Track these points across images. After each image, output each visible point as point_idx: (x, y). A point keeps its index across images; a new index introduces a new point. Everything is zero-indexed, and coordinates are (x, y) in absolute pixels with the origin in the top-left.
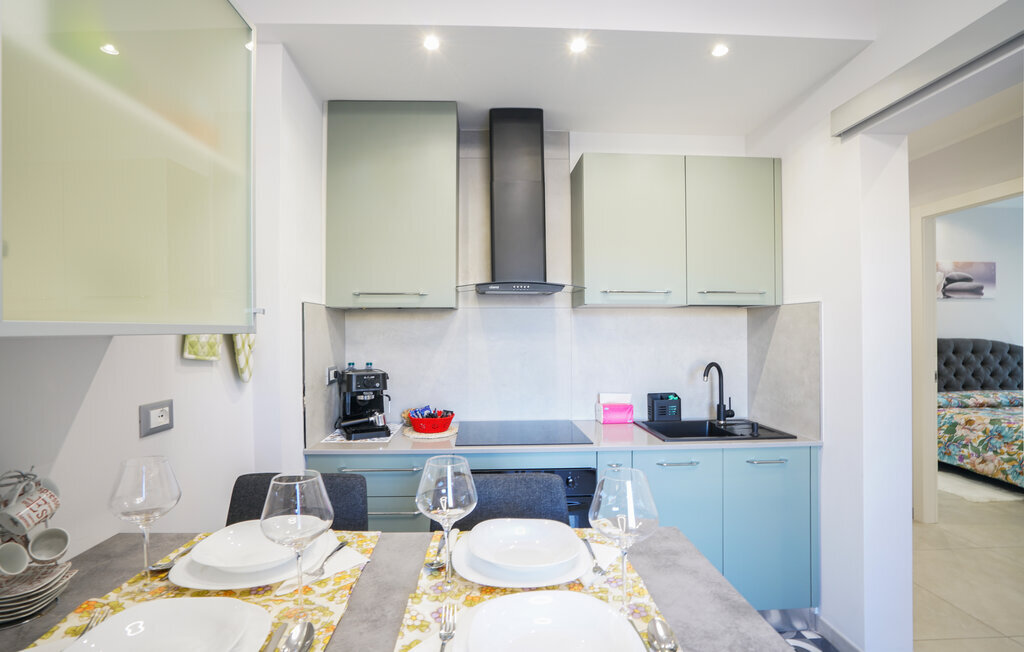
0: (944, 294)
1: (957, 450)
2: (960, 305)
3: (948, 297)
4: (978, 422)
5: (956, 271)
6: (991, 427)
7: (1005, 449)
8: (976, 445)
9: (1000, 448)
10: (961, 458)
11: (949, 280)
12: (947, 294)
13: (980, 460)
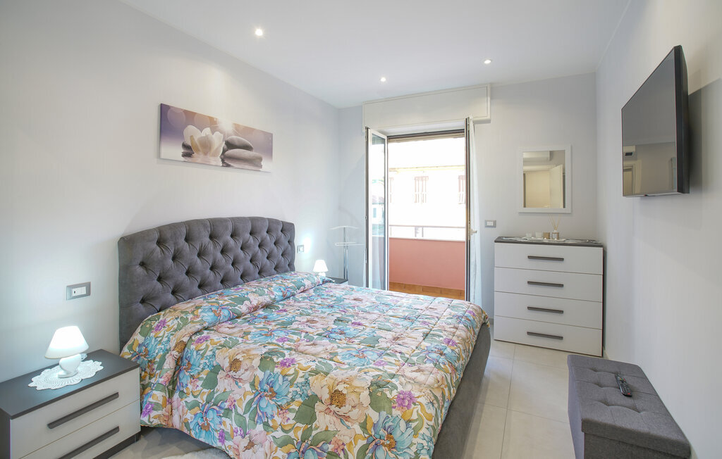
0: (223, 161)
1: (217, 420)
2: (238, 177)
3: (228, 166)
4: (244, 366)
5: (236, 134)
6: (260, 375)
7: (278, 419)
8: (240, 411)
9: (272, 416)
10: (223, 437)
11: (230, 145)
12: (226, 161)
13: (245, 442)
